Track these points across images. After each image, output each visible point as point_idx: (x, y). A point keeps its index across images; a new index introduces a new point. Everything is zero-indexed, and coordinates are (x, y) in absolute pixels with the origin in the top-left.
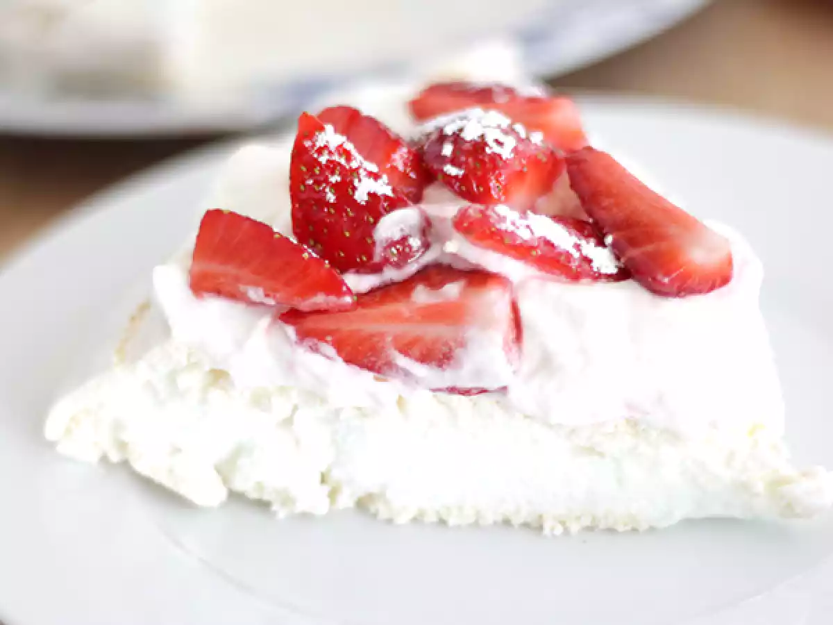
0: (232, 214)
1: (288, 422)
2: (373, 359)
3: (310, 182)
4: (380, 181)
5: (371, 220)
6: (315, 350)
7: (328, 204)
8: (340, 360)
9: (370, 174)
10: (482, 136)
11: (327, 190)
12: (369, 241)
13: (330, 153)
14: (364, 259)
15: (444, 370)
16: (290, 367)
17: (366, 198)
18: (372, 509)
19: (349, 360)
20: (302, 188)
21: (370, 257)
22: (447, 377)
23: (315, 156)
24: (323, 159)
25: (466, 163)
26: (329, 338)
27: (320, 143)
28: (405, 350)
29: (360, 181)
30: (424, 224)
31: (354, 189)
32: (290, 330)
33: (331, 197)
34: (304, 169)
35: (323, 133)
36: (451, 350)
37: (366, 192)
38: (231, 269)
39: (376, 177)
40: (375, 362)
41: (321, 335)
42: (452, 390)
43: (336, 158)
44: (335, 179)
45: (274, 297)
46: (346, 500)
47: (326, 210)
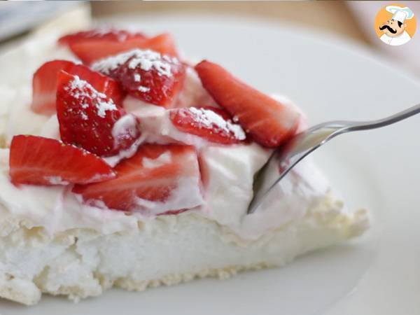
0: (31, 137)
1: (73, 247)
2: (125, 204)
3: (71, 110)
4: (109, 103)
5: (109, 125)
6: (93, 205)
7: (84, 121)
8: (106, 208)
9: (104, 100)
10: (153, 67)
11: (82, 113)
12: (110, 138)
13: (80, 92)
14: (109, 148)
15: (164, 203)
16: (79, 217)
17: (105, 114)
18: (123, 285)
19: (111, 207)
20: (66, 114)
21: (112, 146)
22: (167, 206)
23: (72, 95)
24: (77, 96)
25: (150, 83)
26: (101, 197)
27: (73, 87)
28: (142, 196)
29: (99, 104)
30: (136, 122)
31: (97, 110)
32: (79, 197)
33: (85, 117)
34: (65, 103)
35: (74, 81)
36: (168, 191)
37: (104, 110)
38: (37, 169)
39: (106, 100)
40: (125, 206)
41: (96, 197)
42: (169, 213)
43: (83, 94)
44: (85, 106)
45: (68, 180)
46: (107, 284)
47: (82, 125)
